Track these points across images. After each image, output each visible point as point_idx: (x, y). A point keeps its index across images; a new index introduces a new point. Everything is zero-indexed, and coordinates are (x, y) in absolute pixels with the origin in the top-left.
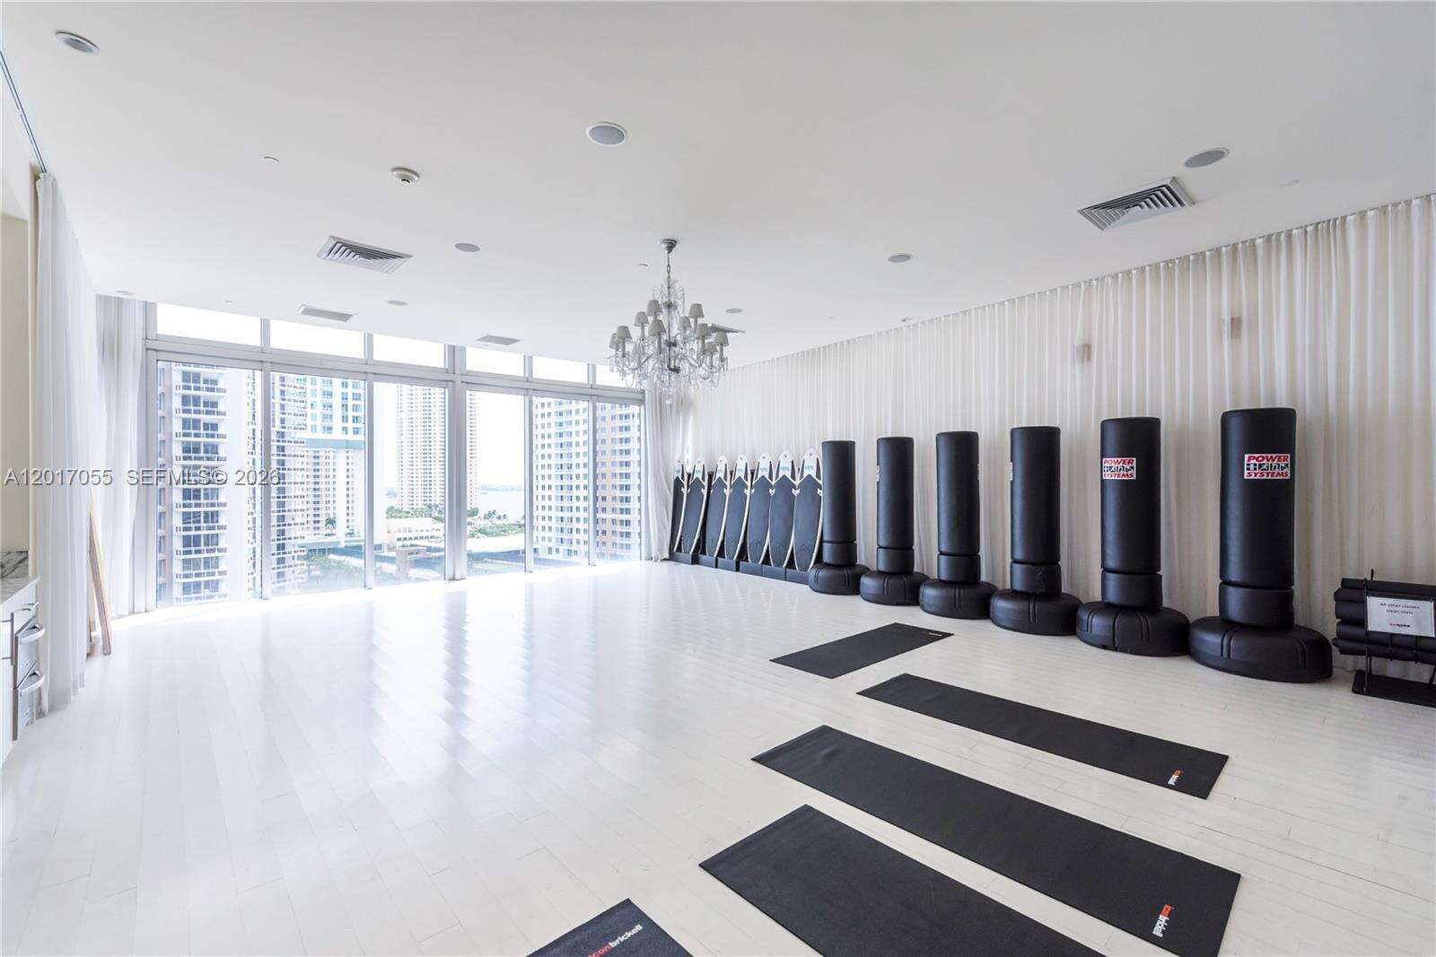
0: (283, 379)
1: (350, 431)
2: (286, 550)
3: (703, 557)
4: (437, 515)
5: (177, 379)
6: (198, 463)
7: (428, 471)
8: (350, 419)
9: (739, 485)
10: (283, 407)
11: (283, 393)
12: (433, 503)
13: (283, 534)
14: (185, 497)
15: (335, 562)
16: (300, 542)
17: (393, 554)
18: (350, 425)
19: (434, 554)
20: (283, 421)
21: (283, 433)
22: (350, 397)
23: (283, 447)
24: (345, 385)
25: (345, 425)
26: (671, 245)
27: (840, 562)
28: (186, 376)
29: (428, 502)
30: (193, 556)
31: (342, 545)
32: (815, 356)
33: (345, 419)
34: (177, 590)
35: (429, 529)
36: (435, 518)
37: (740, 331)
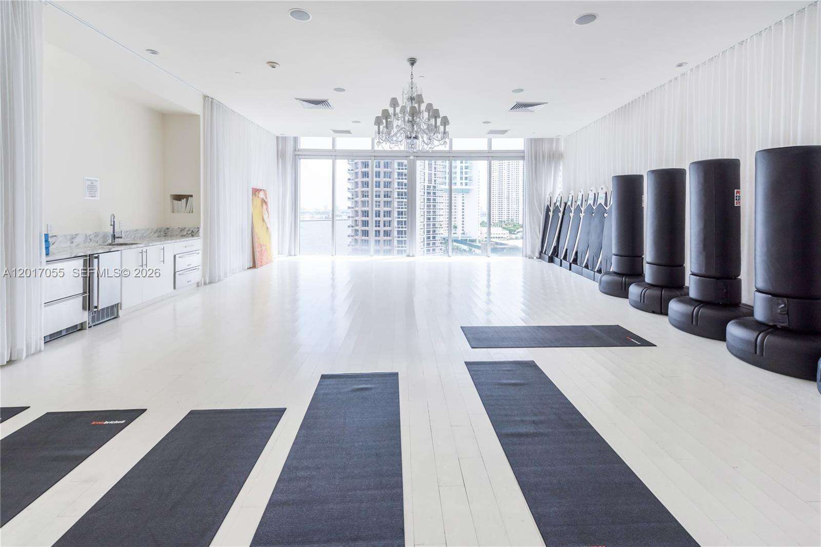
0: (435, 162)
1: (464, 184)
2: (436, 239)
3: (556, 259)
4: (505, 226)
5: (396, 166)
6: (403, 200)
7: (501, 203)
8: (464, 178)
9: (578, 209)
10: (435, 174)
11: (435, 168)
12: (503, 220)
13: (435, 232)
14: (399, 215)
15: (456, 246)
16: (442, 236)
17: (480, 245)
18: (464, 181)
19: (498, 246)
20: (435, 181)
21: (435, 186)
22: (464, 168)
23: (435, 193)
24: (462, 163)
25: (462, 181)
26: (413, 62)
27: (623, 272)
28: (399, 164)
29: (501, 220)
30: (401, 239)
31: (460, 239)
32: (625, 110)
33: (461, 178)
34: (395, 252)
35: (501, 233)
36: (504, 228)
37: (545, 103)
